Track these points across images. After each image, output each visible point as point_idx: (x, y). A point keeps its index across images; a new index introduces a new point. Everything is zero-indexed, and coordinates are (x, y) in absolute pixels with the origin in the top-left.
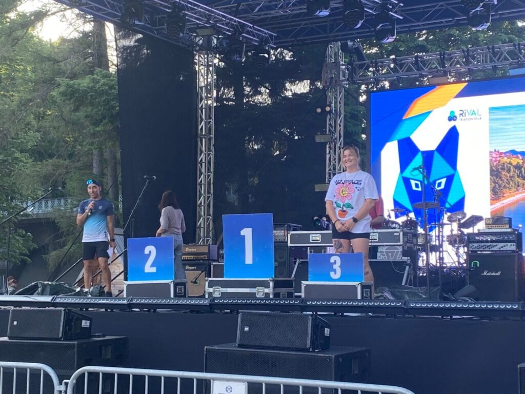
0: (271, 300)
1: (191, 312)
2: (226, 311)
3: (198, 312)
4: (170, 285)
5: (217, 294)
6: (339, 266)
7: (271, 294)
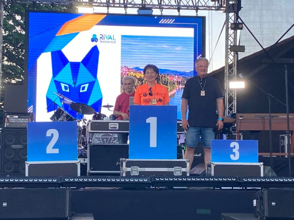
2: (161, 187)
3: (133, 189)
4: (77, 165)
5: (135, 173)
6: (238, 150)
7: (188, 173)
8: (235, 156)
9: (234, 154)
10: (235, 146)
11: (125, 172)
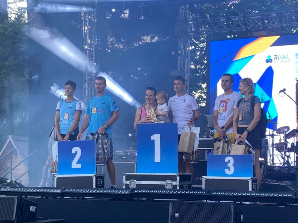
0: (178, 190)
1: (114, 199)
2: (143, 199)
3: (120, 200)
4: (93, 178)
5: (133, 186)
6: (233, 165)
7: (178, 186)
8: (229, 170)
9: (229, 168)
10: (229, 161)
11: (125, 185)
